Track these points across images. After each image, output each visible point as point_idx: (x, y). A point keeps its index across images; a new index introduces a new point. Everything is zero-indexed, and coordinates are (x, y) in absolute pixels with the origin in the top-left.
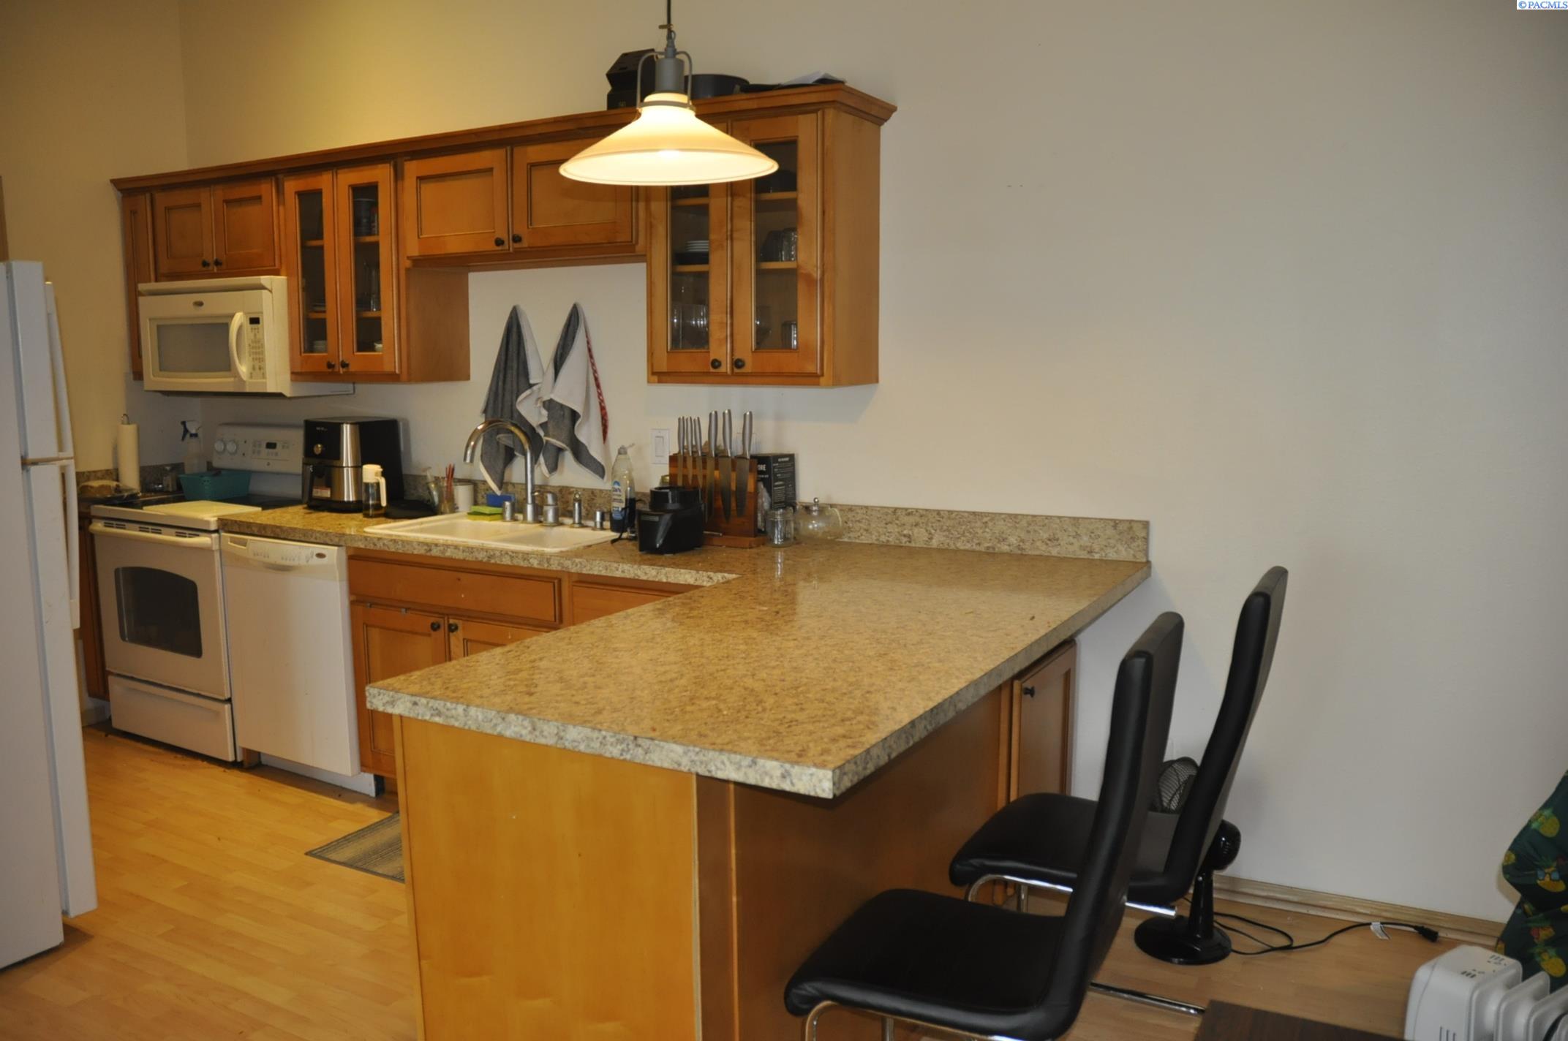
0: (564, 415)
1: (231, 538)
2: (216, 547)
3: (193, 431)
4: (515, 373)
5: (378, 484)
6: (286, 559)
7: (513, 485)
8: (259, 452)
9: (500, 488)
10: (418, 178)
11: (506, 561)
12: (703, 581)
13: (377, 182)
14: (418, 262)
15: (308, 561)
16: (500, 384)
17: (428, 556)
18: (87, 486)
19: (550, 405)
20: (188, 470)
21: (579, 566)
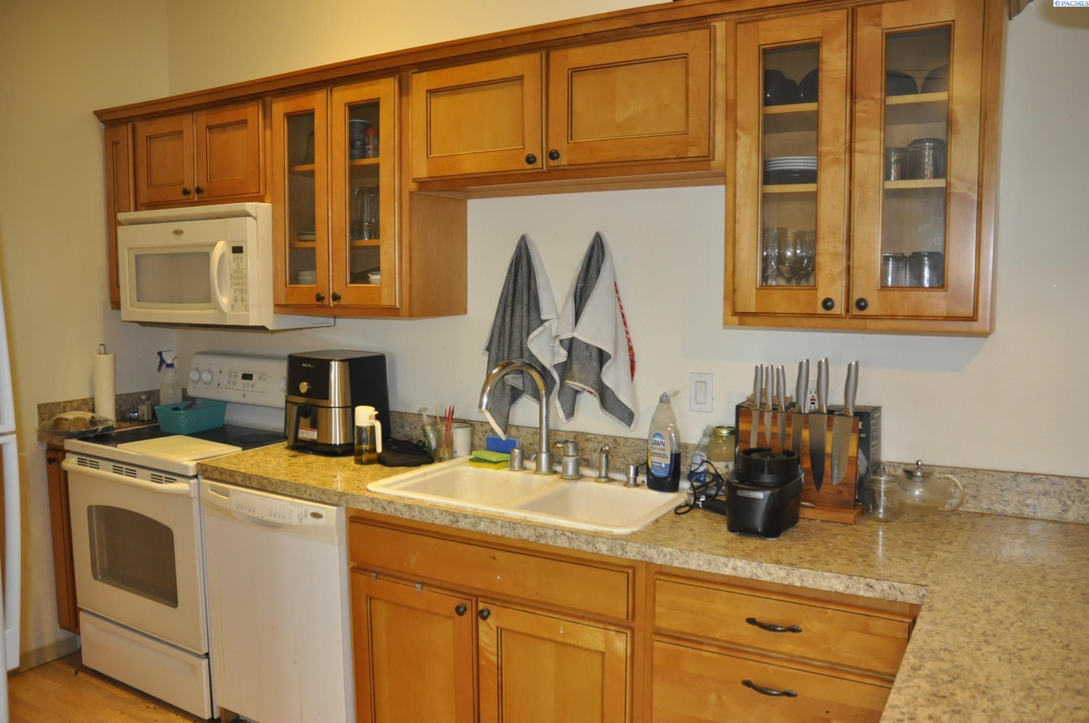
0: (591, 356)
1: (212, 485)
2: (194, 494)
3: (169, 362)
4: (525, 308)
5: (373, 428)
6: (275, 516)
7: (517, 427)
8: (234, 383)
9: (505, 432)
10: (428, 91)
11: (562, 543)
12: (859, 589)
13: (379, 98)
14: (423, 184)
15: (300, 521)
16: (508, 319)
17: (455, 528)
18: (62, 419)
19: (570, 345)
20: (163, 401)
21: (668, 557)
